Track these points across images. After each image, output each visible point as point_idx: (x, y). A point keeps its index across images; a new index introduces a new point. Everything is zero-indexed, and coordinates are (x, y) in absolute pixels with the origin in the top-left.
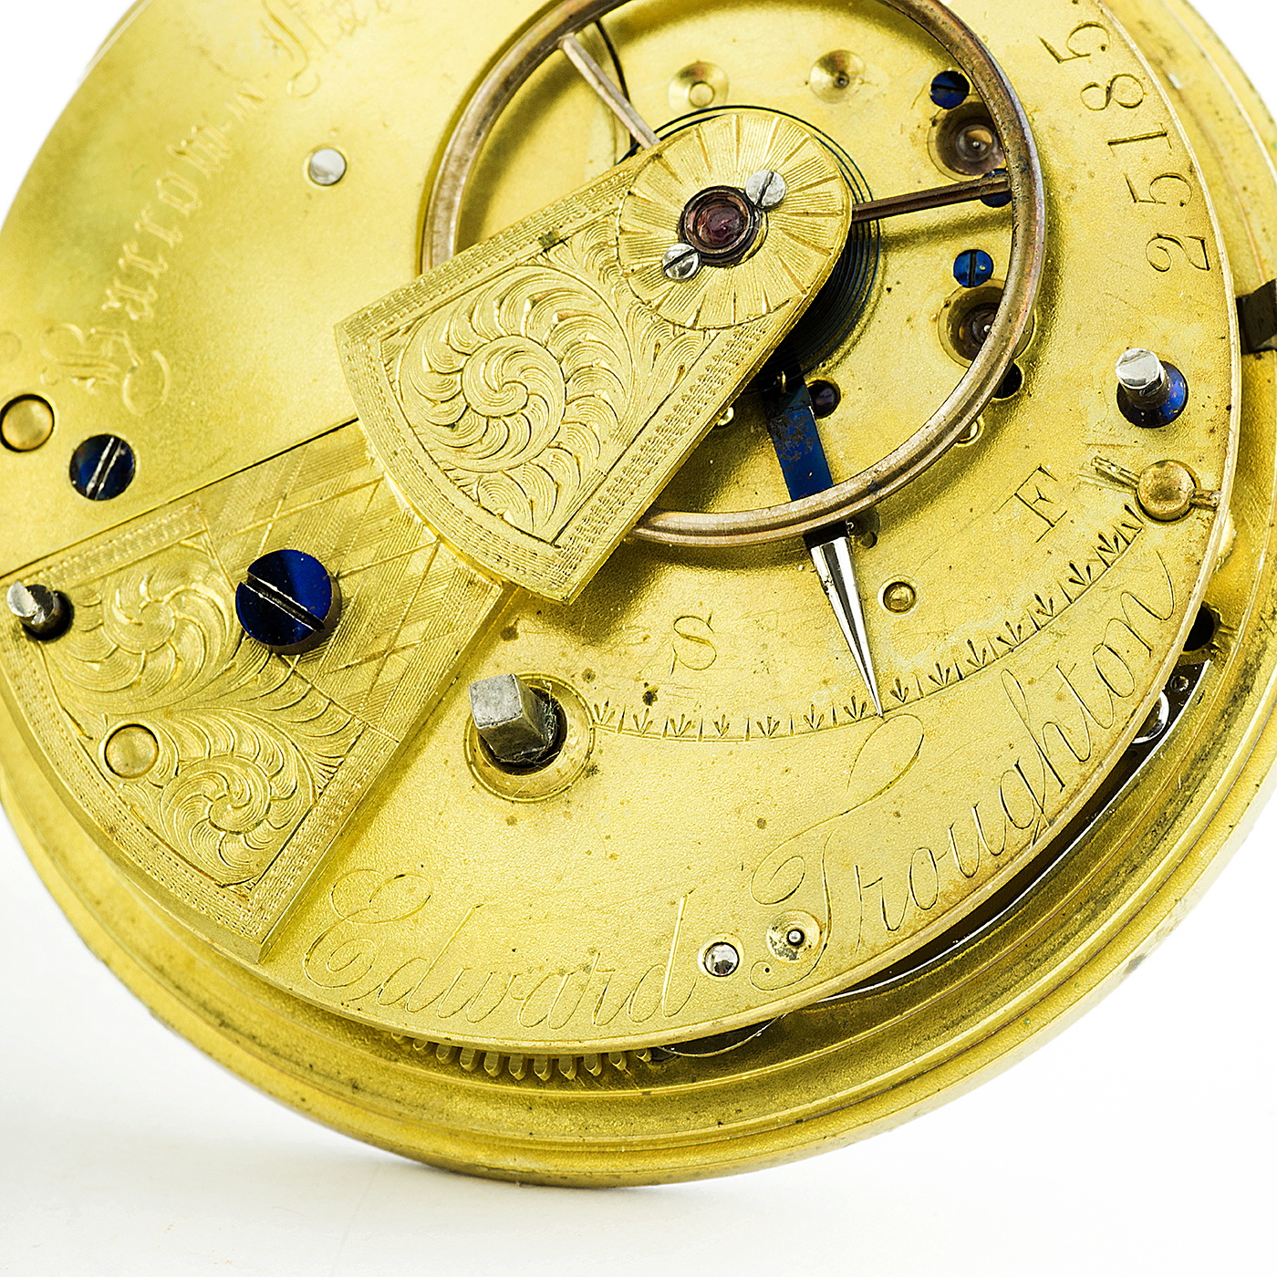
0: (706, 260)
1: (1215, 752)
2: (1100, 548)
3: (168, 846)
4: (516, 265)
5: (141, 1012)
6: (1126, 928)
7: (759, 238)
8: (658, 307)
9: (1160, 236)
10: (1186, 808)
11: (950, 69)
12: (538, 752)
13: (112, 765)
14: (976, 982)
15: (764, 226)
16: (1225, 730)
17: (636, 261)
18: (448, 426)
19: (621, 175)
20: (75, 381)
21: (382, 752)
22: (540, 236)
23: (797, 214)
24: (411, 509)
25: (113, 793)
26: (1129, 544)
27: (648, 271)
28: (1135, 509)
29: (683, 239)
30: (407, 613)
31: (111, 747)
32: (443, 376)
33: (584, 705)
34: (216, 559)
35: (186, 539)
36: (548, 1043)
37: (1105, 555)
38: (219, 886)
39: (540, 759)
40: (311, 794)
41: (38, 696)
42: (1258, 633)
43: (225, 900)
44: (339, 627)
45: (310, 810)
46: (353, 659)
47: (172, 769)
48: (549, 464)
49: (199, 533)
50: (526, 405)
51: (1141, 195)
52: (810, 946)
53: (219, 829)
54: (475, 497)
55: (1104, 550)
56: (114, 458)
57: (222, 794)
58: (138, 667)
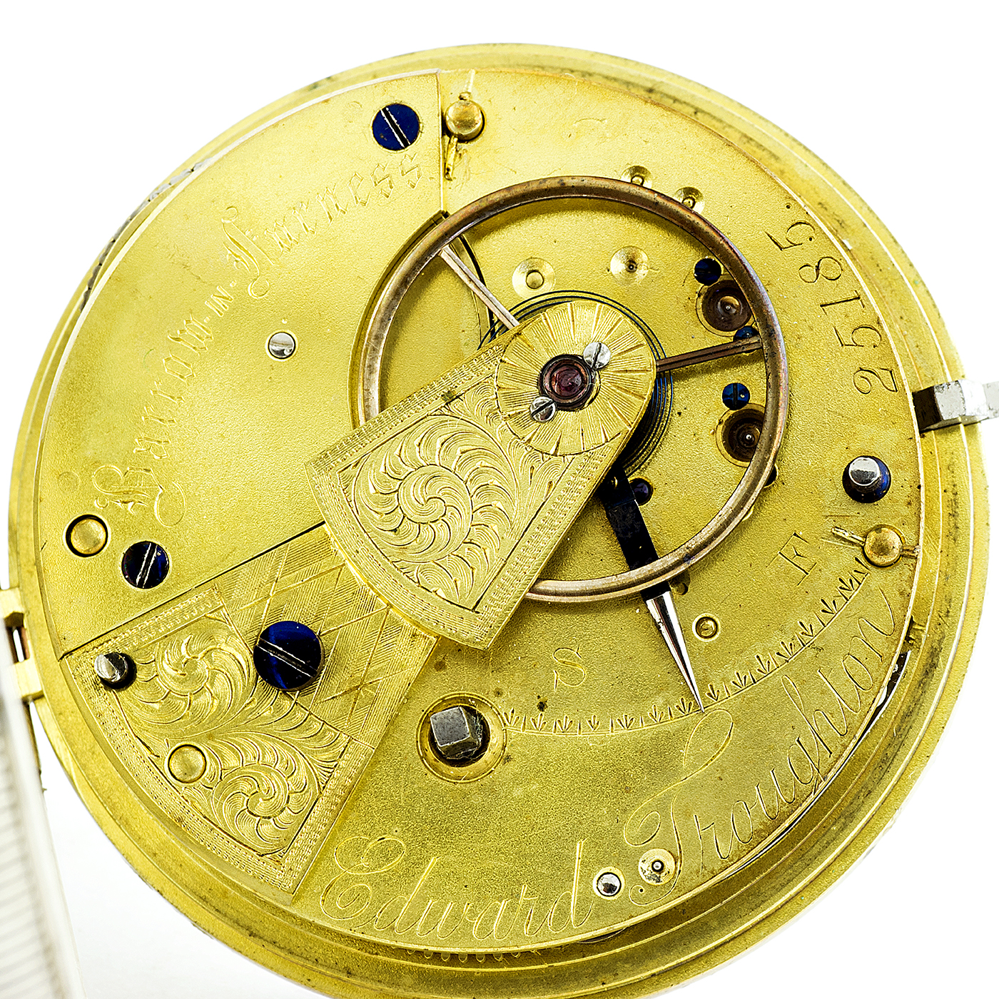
0: (561, 407)
1: (917, 710)
2: (841, 588)
3: (220, 829)
4: (428, 415)
5: (187, 923)
6: (863, 830)
7: (595, 390)
8: (529, 440)
9: (861, 369)
10: (900, 749)
11: (707, 257)
12: (472, 751)
13: (175, 774)
14: (769, 876)
15: (598, 382)
16: (922, 695)
17: (511, 409)
18: (392, 531)
19: (494, 348)
20: (119, 504)
21: (364, 756)
22: (443, 394)
23: (619, 372)
24: (367, 586)
25: (178, 794)
26: (860, 584)
27: (520, 416)
28: (863, 560)
29: (543, 393)
30: (371, 657)
31: (172, 762)
32: (385, 496)
33: (497, 713)
34: (233, 627)
35: (210, 613)
36: (496, 949)
37: (845, 592)
38: (259, 855)
39: (474, 756)
40: (317, 788)
41: (117, 729)
42: (938, 626)
43: (265, 865)
44: (324, 670)
45: (317, 799)
46: (337, 692)
47: (218, 776)
48: (466, 555)
49: (219, 609)
50: (445, 514)
51: (845, 341)
52: (669, 872)
53: (255, 815)
54: (416, 581)
55: (844, 589)
56: (153, 559)
57: (254, 791)
58: (186, 706)
